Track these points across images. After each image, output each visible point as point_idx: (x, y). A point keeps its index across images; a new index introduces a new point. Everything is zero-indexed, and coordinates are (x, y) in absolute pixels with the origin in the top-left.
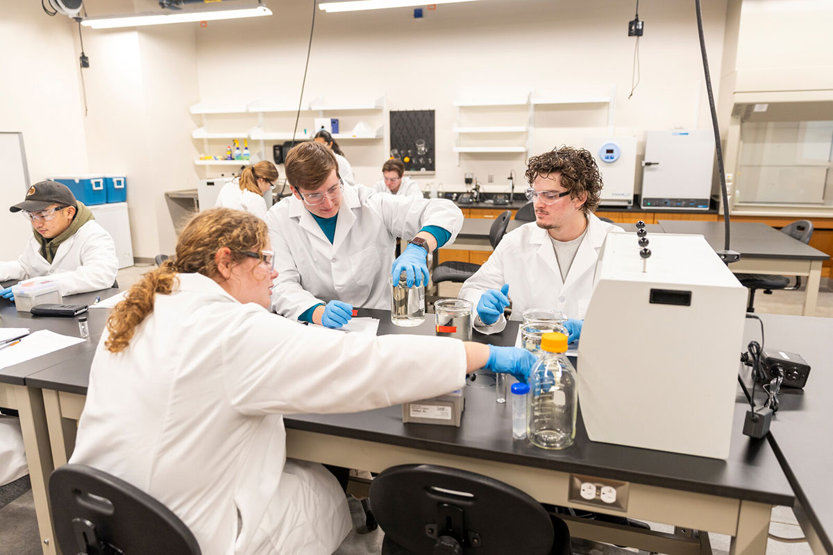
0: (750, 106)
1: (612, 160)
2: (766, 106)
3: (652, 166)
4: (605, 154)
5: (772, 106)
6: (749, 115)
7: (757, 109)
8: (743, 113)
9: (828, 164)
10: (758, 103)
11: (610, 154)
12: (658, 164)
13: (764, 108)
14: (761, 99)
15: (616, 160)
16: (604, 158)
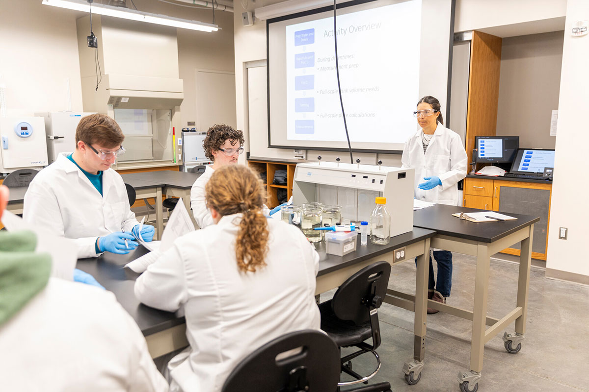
0: (120, 98)
1: (27, 135)
2: (128, 99)
3: (59, 139)
4: (20, 131)
5: (131, 98)
6: (118, 104)
7: (123, 101)
8: (115, 102)
9: (152, 135)
10: (124, 97)
11: (24, 131)
12: (63, 137)
13: (127, 100)
14: (126, 94)
15: (30, 135)
16: (20, 134)
